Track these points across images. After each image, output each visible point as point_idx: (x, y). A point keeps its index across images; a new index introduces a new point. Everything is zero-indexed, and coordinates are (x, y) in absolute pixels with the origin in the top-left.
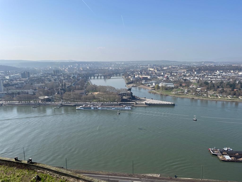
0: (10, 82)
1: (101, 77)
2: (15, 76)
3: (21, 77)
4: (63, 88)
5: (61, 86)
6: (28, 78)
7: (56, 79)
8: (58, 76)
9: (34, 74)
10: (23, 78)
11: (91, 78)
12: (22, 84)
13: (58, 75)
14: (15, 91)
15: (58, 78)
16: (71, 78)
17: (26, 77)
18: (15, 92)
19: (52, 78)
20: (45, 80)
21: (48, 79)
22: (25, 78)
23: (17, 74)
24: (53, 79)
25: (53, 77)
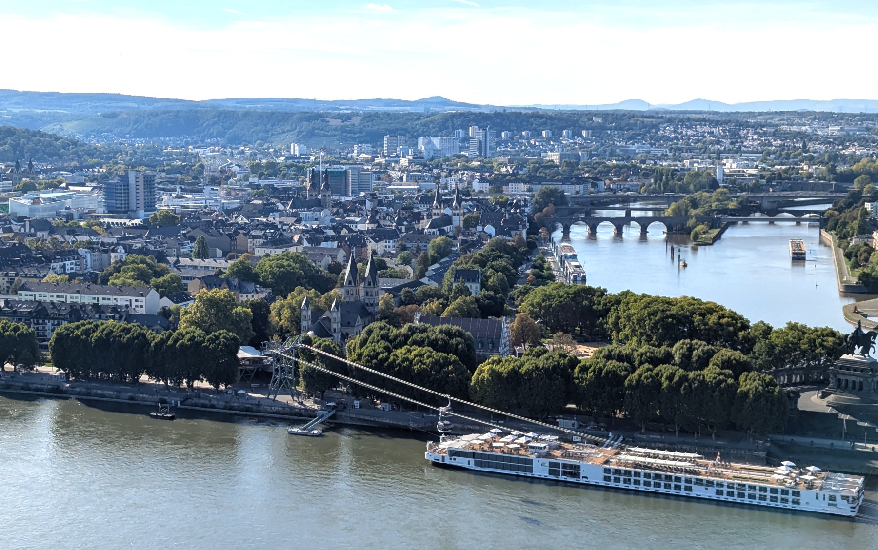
0: (32, 235)
1: (644, 232)
2: (70, 197)
3: (101, 211)
4: (358, 292)
5: (350, 283)
6: (142, 213)
7: (319, 230)
8: (337, 214)
9: (183, 190)
10: (113, 211)
11: (566, 232)
12: (105, 255)
13: (338, 204)
14: (55, 300)
15: (333, 228)
16: (420, 226)
17: (133, 206)
18: (52, 303)
19: (299, 221)
20: (253, 233)
21: (273, 226)
22: (128, 212)
23: (81, 189)
24: (303, 231)
25: (303, 215)
